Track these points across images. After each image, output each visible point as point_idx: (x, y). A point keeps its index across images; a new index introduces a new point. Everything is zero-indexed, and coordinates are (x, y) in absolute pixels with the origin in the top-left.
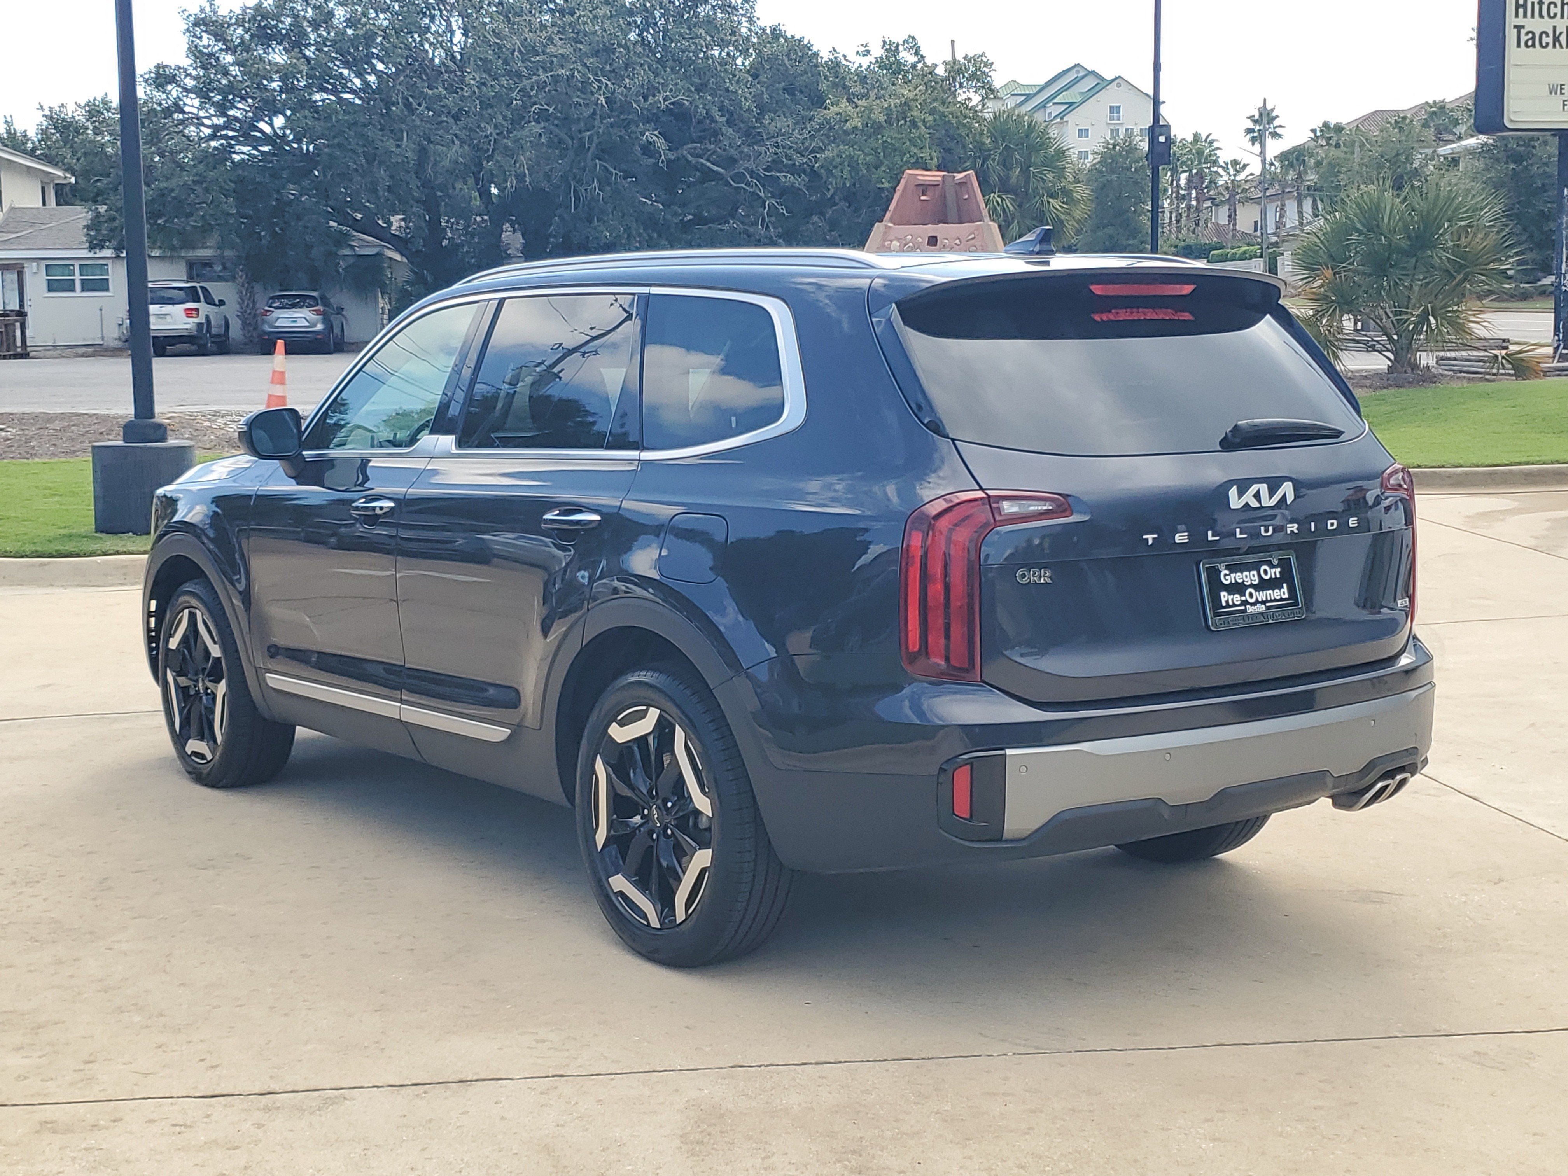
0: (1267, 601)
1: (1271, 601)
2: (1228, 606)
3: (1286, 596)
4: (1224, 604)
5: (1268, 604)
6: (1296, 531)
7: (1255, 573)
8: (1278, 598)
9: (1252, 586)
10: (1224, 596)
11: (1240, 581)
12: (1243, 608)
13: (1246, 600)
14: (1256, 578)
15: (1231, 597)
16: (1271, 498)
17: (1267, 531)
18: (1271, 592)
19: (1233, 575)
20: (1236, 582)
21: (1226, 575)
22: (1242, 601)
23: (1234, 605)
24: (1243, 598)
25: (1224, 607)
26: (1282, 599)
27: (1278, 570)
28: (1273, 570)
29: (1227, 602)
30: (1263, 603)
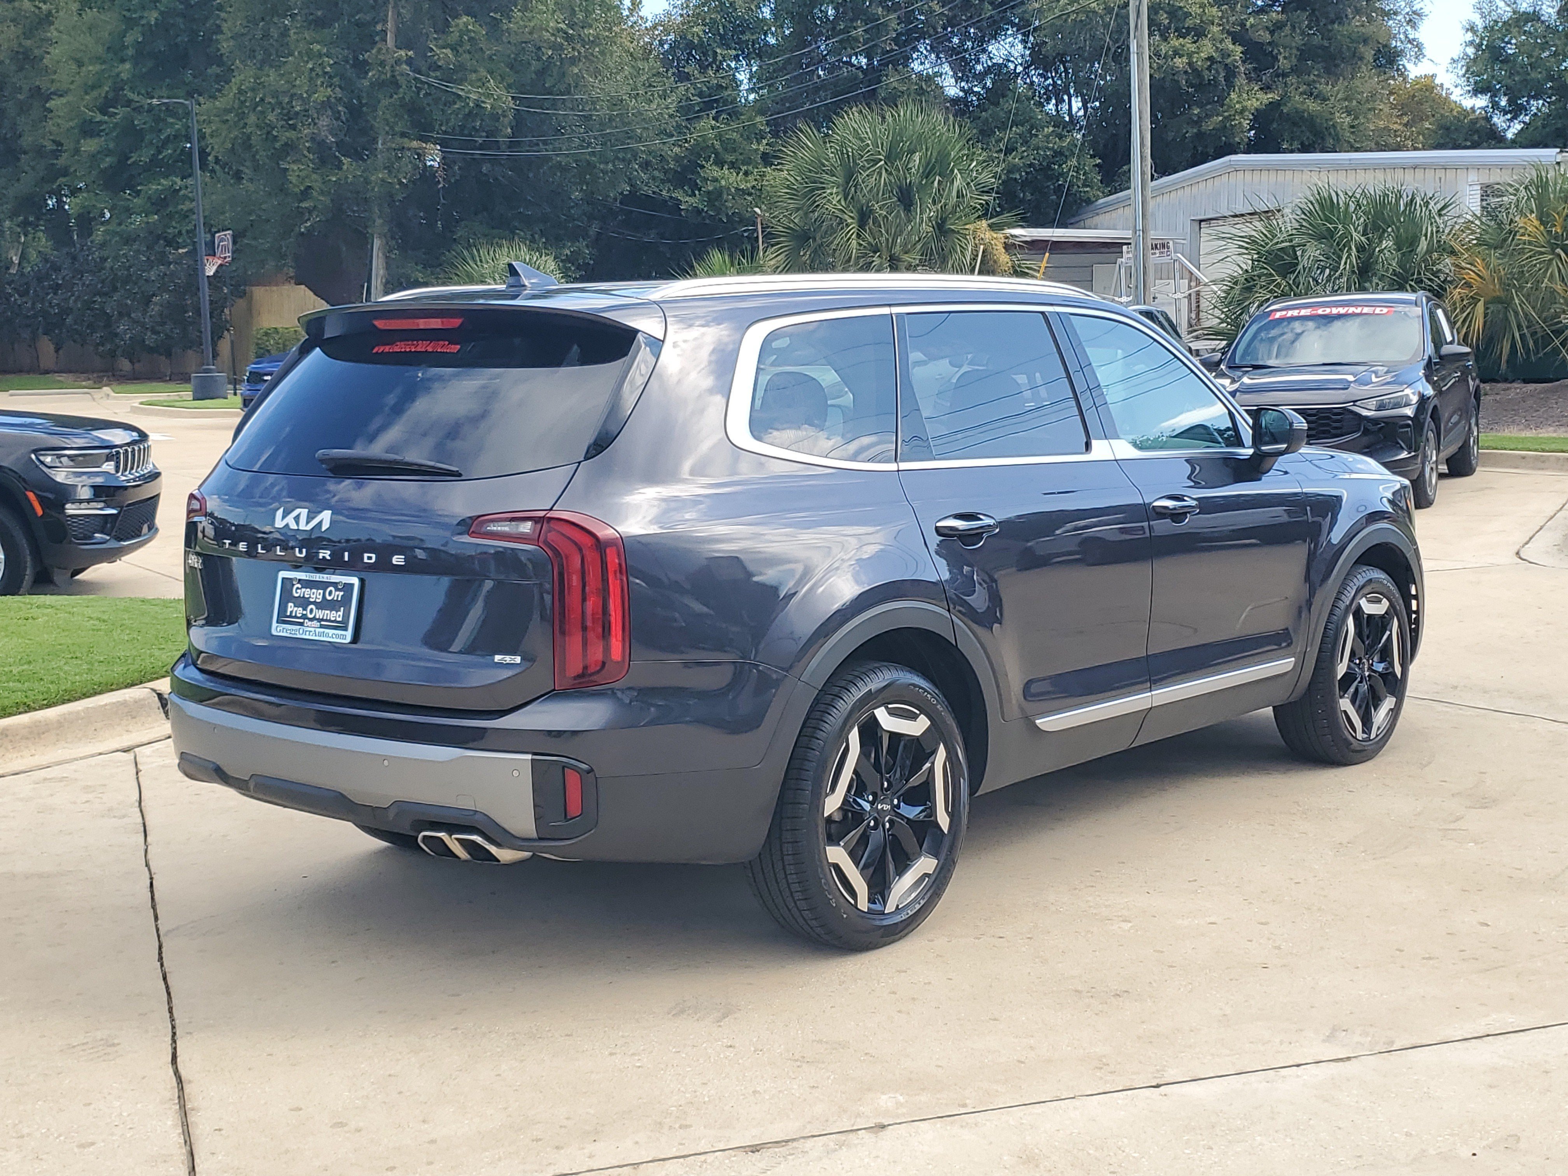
0: (323, 620)
1: (326, 620)
2: (290, 616)
3: (340, 619)
4: (288, 614)
5: (323, 623)
6: (328, 558)
7: (321, 591)
8: (333, 619)
9: (314, 603)
10: (291, 607)
11: (307, 596)
12: (301, 621)
13: (306, 615)
14: (321, 597)
15: (296, 609)
16: (308, 523)
17: (301, 552)
18: (328, 612)
19: (303, 590)
20: (304, 597)
21: (298, 588)
22: (303, 615)
23: (296, 617)
24: (305, 612)
25: (288, 617)
26: (335, 621)
27: (342, 593)
28: (337, 593)
29: (291, 612)
30: (319, 620)
